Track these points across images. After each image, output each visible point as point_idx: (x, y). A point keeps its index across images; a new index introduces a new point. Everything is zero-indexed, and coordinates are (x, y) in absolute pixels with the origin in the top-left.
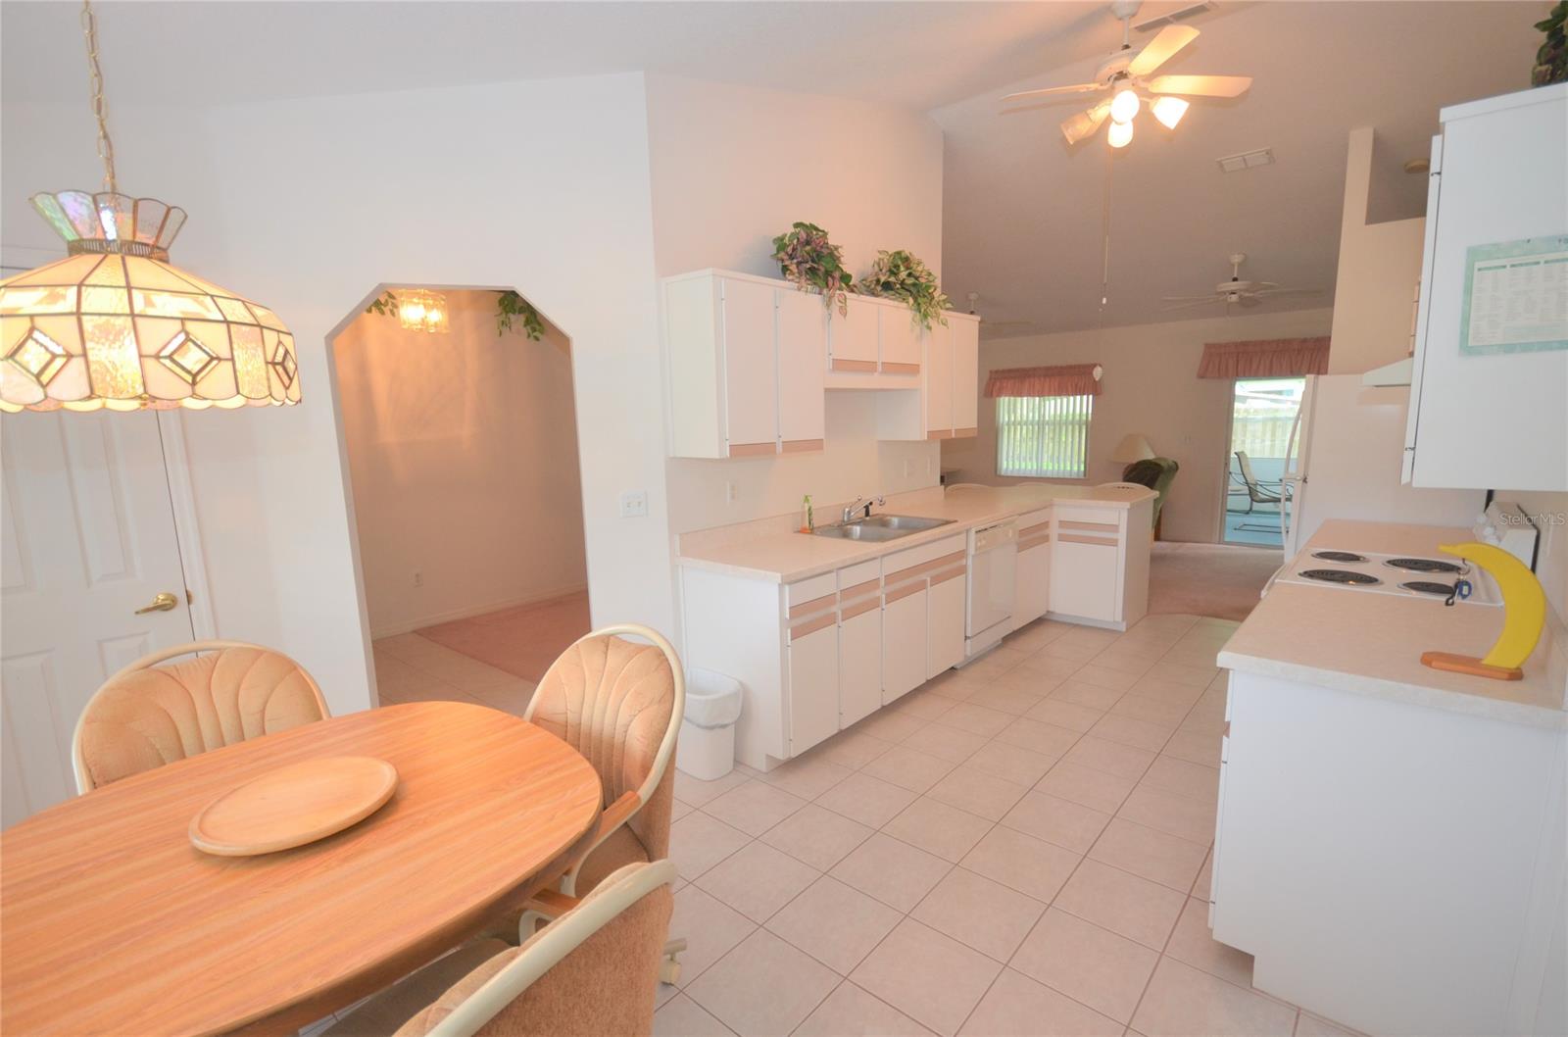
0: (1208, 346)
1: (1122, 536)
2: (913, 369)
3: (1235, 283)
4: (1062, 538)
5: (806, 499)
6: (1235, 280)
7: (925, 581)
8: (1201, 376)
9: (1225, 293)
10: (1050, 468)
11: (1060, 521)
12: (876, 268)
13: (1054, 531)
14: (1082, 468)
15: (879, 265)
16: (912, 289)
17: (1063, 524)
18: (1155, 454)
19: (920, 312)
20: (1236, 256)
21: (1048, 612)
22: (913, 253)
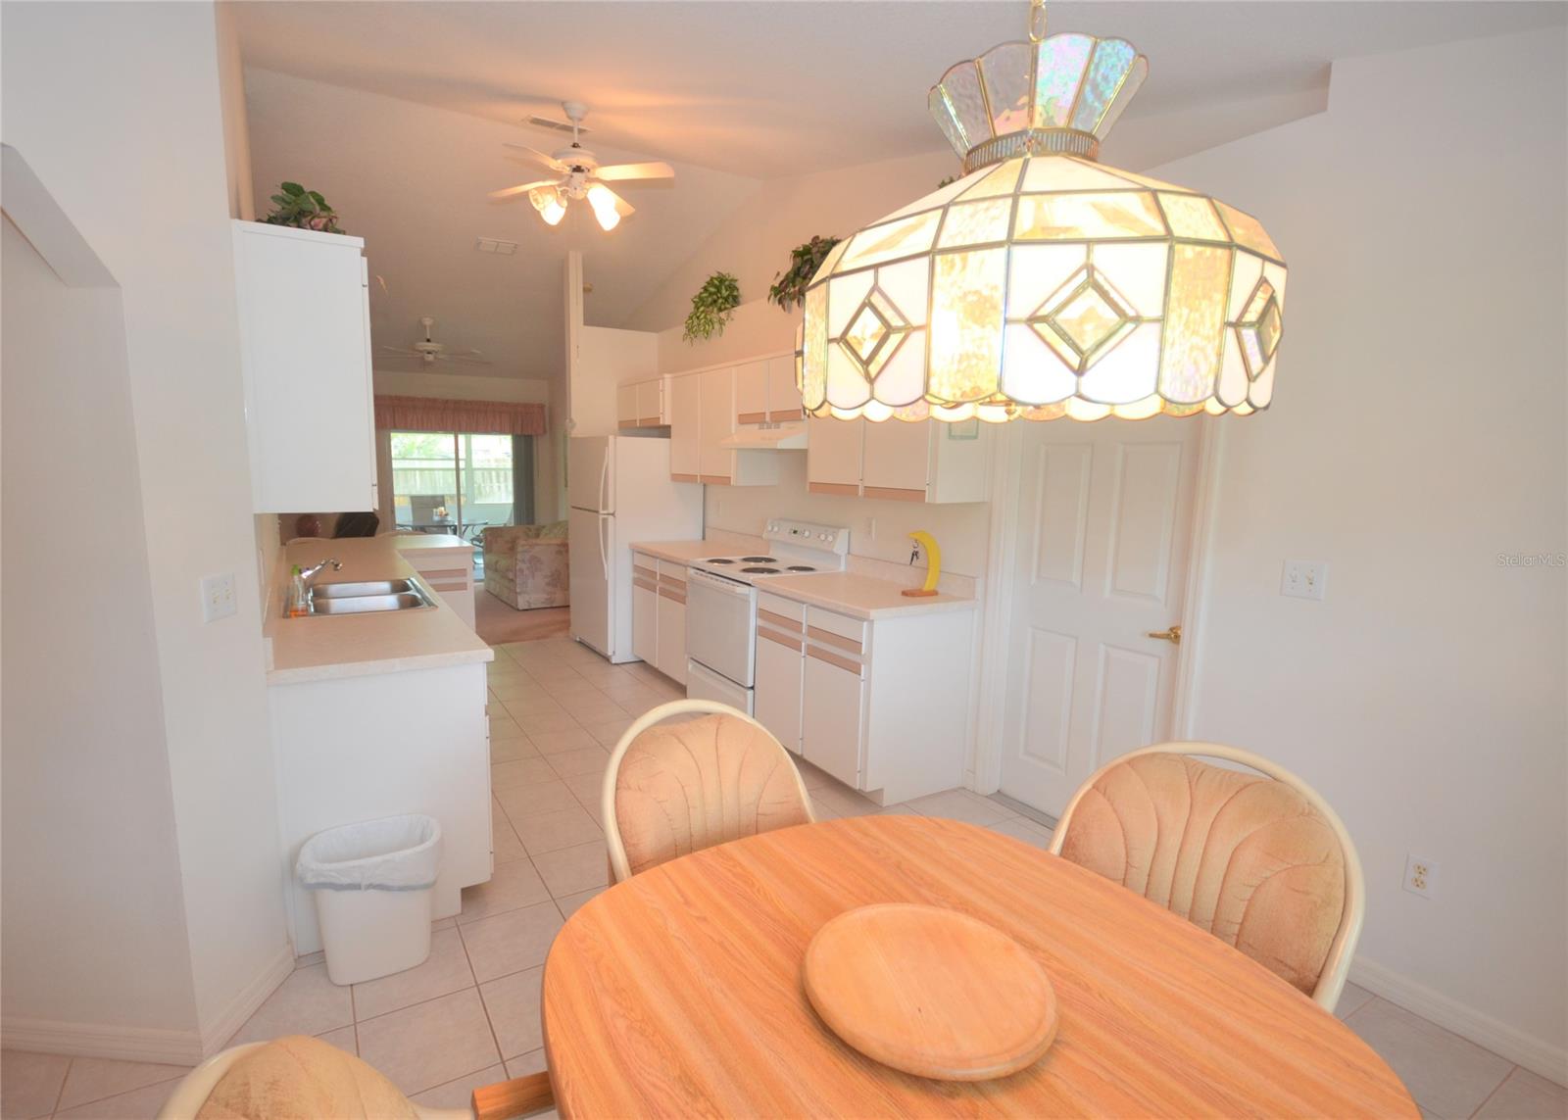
1: (469, 579)
6: (428, 340)
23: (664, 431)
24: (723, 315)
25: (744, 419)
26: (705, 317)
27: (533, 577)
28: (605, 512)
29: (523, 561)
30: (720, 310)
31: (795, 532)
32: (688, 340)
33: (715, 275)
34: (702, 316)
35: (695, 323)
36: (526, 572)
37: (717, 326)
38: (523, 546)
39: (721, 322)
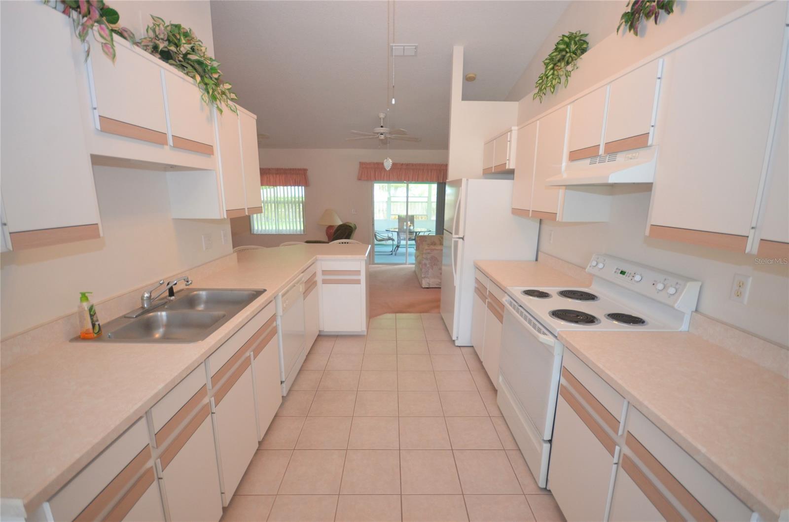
0: (361, 164)
1: (363, 277)
2: (207, 150)
3: (382, 128)
4: (325, 282)
5: (84, 297)
6: (382, 127)
7: (249, 358)
8: (359, 179)
9: (378, 133)
10: (284, 228)
11: (323, 271)
12: (151, 34)
13: (319, 278)
14: (302, 228)
15: (154, 31)
16: (197, 66)
17: (325, 272)
18: (342, 221)
19: (208, 92)
20: (382, 114)
21: (320, 331)
22: (193, 30)
23: (509, 174)
24: (569, 68)
25: (575, 156)
26: (553, 74)
27: (432, 269)
28: (457, 236)
29: (427, 259)
30: (568, 63)
31: (623, 273)
32: (538, 98)
33: (567, 34)
34: (550, 73)
35: (545, 82)
36: (428, 265)
37: (563, 79)
38: (426, 250)
39: (568, 75)
